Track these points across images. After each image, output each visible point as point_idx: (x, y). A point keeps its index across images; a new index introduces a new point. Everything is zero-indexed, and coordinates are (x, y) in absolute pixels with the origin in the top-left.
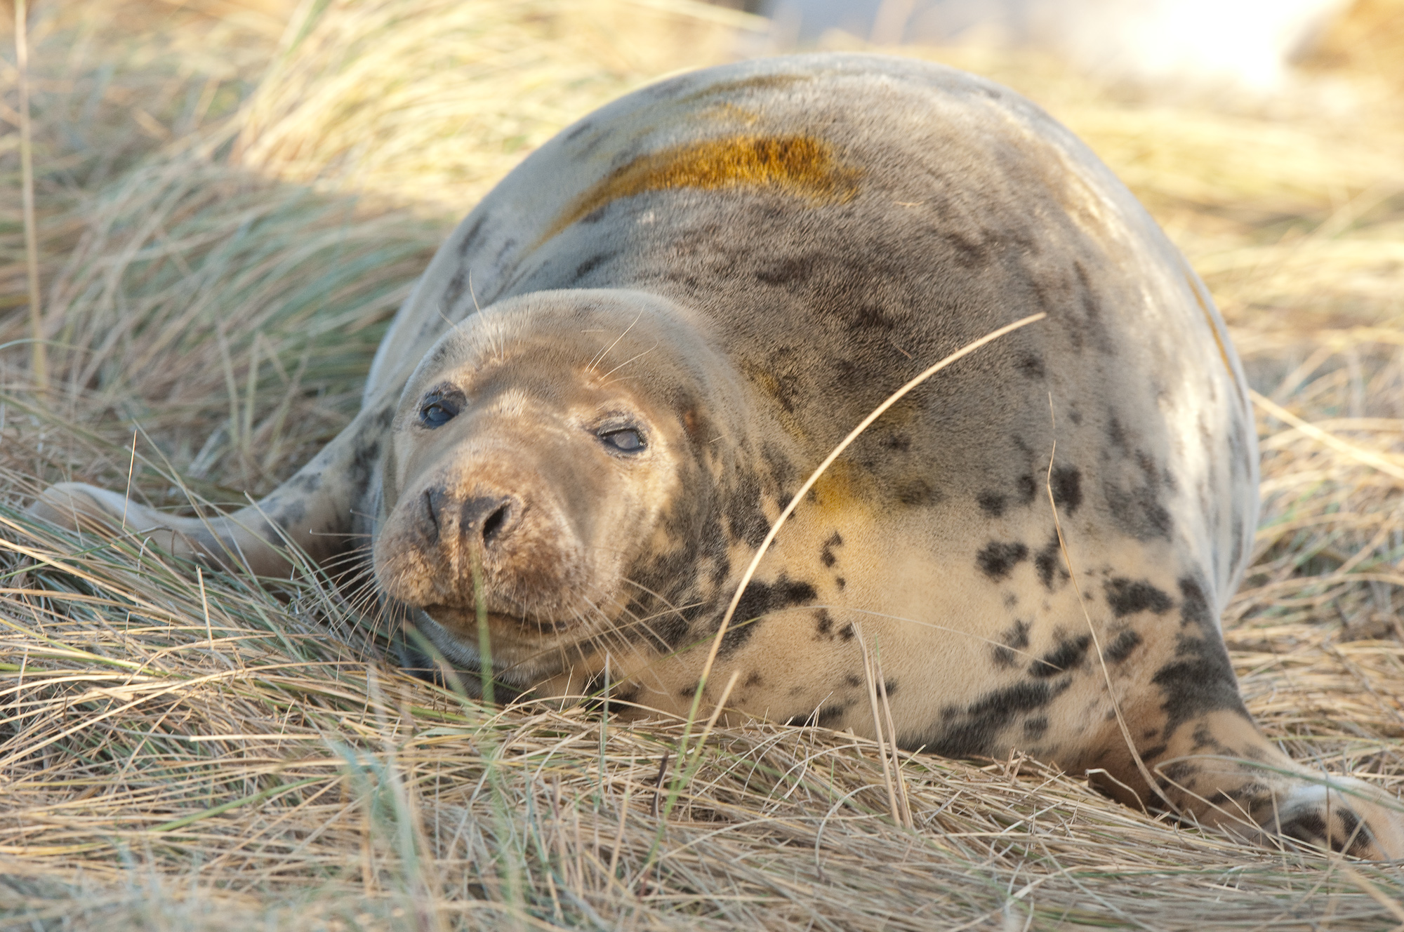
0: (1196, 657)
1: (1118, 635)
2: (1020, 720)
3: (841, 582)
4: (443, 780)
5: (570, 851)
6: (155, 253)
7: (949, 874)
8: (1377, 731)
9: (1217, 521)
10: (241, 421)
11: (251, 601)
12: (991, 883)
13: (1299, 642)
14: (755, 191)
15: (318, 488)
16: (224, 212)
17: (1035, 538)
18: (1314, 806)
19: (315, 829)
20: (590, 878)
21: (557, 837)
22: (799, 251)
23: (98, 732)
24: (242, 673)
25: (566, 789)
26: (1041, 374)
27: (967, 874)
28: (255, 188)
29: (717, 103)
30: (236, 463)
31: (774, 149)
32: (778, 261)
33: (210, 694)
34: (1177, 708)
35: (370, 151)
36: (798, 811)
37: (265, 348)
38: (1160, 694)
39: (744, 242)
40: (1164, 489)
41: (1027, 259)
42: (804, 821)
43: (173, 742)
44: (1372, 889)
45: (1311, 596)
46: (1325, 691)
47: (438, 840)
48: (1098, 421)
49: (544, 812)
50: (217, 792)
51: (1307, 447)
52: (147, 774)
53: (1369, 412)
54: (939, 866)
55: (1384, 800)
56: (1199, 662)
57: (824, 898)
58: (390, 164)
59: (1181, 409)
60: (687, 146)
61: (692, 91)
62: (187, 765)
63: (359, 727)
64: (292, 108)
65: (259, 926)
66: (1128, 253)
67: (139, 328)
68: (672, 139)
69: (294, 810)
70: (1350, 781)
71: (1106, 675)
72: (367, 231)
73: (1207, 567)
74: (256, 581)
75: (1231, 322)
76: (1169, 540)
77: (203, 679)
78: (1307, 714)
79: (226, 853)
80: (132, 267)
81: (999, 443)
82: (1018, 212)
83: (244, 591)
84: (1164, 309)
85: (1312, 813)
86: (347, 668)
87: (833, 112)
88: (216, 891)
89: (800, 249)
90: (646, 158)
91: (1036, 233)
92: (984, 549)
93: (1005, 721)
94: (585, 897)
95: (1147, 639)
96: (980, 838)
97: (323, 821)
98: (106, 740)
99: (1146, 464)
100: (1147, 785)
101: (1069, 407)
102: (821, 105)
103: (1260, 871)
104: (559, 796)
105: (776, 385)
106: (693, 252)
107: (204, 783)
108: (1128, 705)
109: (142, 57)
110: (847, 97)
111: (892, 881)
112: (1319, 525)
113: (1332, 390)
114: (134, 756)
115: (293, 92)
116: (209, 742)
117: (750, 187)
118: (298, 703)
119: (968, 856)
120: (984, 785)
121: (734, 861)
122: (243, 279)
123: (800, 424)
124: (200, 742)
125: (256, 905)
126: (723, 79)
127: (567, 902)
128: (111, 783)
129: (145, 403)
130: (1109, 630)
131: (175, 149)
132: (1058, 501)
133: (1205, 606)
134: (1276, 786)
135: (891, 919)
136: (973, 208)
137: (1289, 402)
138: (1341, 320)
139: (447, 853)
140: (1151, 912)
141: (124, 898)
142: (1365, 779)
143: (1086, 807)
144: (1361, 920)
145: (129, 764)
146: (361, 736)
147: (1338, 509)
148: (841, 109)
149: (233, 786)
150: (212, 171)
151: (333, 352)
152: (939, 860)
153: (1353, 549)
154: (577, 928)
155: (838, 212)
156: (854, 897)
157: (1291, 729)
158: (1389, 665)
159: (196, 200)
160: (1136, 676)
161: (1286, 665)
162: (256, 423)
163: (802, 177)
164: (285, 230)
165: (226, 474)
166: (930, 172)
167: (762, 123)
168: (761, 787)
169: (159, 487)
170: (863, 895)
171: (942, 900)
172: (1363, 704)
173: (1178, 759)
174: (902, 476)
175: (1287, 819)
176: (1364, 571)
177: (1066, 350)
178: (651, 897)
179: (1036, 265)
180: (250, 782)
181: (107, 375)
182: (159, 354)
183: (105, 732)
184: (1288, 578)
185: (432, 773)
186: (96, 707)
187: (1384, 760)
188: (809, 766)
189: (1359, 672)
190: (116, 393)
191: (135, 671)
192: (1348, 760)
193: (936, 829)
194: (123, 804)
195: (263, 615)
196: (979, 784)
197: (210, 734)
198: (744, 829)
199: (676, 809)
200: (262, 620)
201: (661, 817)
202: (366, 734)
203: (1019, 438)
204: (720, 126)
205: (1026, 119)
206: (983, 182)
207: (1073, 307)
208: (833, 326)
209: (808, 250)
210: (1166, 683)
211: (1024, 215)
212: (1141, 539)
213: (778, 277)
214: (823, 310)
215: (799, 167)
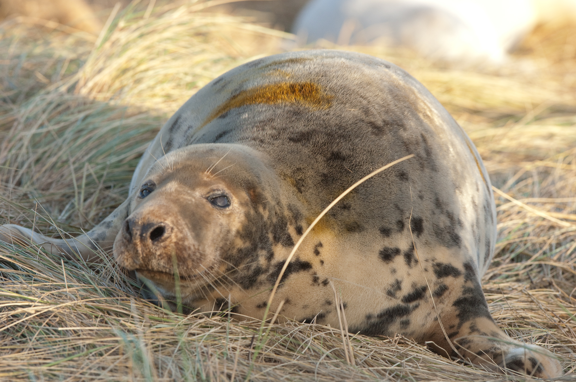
0: (471, 295)
1: (438, 286)
2: (398, 320)
3: (322, 262)
4: (163, 346)
5: (214, 375)
6: (44, 130)
8: (545, 326)
9: (479, 240)
10: (79, 199)
11: (83, 273)
13: (513, 289)
14: (289, 105)
15: (111, 227)
16: (72, 113)
17: (403, 246)
18: (519, 356)
19: (110, 366)
21: (209, 369)
22: (307, 129)
23: (21, 326)
24: (80, 302)
25: (213, 349)
26: (407, 179)
28: (85, 104)
29: (274, 69)
30: (77, 216)
31: (297, 88)
32: (298, 133)
33: (67, 310)
34: (463, 316)
35: (132, 89)
36: (308, 359)
37: (89, 169)
38: (456, 310)
39: (284, 126)
40: (458, 227)
41: (401, 132)
42: (310, 363)
43: (52, 330)
45: (518, 270)
46: (524, 309)
47: (160, 371)
48: (430, 199)
49: (204, 359)
50: (69, 351)
51: (516, 209)
52: (41, 343)
53: (541, 195)
54: (365, 381)
55: (548, 354)
56: (472, 297)
58: (140, 94)
59: (465, 194)
60: (262, 86)
61: (264, 64)
62: (57, 340)
63: (128, 324)
64: (100, 71)
66: (443, 131)
67: (37, 161)
68: (256, 84)
69: (101, 358)
70: (534, 346)
71: (434, 302)
72: (131, 121)
73: (475, 258)
74: (85, 264)
75: (484, 159)
76: (460, 247)
77: (64, 305)
78: (516, 319)
79: (73, 376)
80: (34, 136)
81: (389, 207)
82: (398, 113)
83: (81, 269)
84: (457, 153)
85: (519, 359)
86: (123, 300)
87: (322, 73)
89: (307, 128)
90: (245, 91)
91: (405, 122)
92: (382, 250)
93: (392, 321)
95: (450, 288)
96: (383, 369)
97: (113, 363)
98: (24, 330)
99: (451, 216)
100: (451, 348)
101: (418, 193)
102: (317, 70)
104: (210, 352)
105: (295, 182)
106: (263, 129)
107: (64, 347)
108: (443, 315)
109: (38, 50)
110: (328, 67)
112: (521, 241)
113: (526, 186)
114: (35, 336)
115: (100, 64)
116: (67, 330)
117: (287, 103)
118: (103, 314)
119: (377, 377)
120: (384, 348)
121: (282, 379)
122: (80, 141)
123: (305, 198)
124: (63, 330)
126: (277, 59)
128: (26, 347)
129: (40, 192)
130: (434, 284)
131: (51, 88)
132: (413, 231)
133: (474, 274)
134: (504, 348)
136: (379, 111)
137: (508, 191)
138: (529, 158)
139: (164, 376)
142: (540, 345)
143: (426, 357)
145: (33, 339)
146: (129, 328)
147: (529, 235)
148: (325, 72)
149: (76, 348)
150: (67, 97)
151: (117, 171)
152: (366, 378)
153: (535, 251)
155: (323, 113)
157: (510, 325)
158: (550, 298)
159: (60, 109)
160: (446, 303)
161: (508, 298)
162: (85, 200)
163: (309, 99)
164: (97, 121)
165: (73, 220)
166: (361, 97)
167: (293, 77)
168: (293, 348)
169: (46, 226)
172: (539, 315)
173: (463, 337)
174: (348, 220)
175: (508, 362)
176: (539, 260)
177: (417, 169)
179: (405, 135)
180: (83, 347)
181: (24, 181)
182: (45, 172)
183: (23, 326)
184: (508, 263)
185: (158, 343)
186: (20, 316)
187: (548, 337)
188: (312, 340)
189: (537, 302)
190: (28, 187)
191: (36, 301)
192: (533, 337)
193: (365, 366)
194: (31, 356)
195: (88, 278)
196: (382, 347)
197: (67, 327)
198: (286, 366)
199: (258, 358)
200: (88, 280)
201: (252, 361)
202: (131, 327)
203: (397, 205)
204: (275, 79)
205: (401, 77)
206: (384, 101)
207: (421, 152)
208: (320, 159)
209: (311, 128)
210: (458, 306)
211: (400, 114)
212: (448, 247)
213: (298, 139)
214: (316, 153)
215: (307, 95)
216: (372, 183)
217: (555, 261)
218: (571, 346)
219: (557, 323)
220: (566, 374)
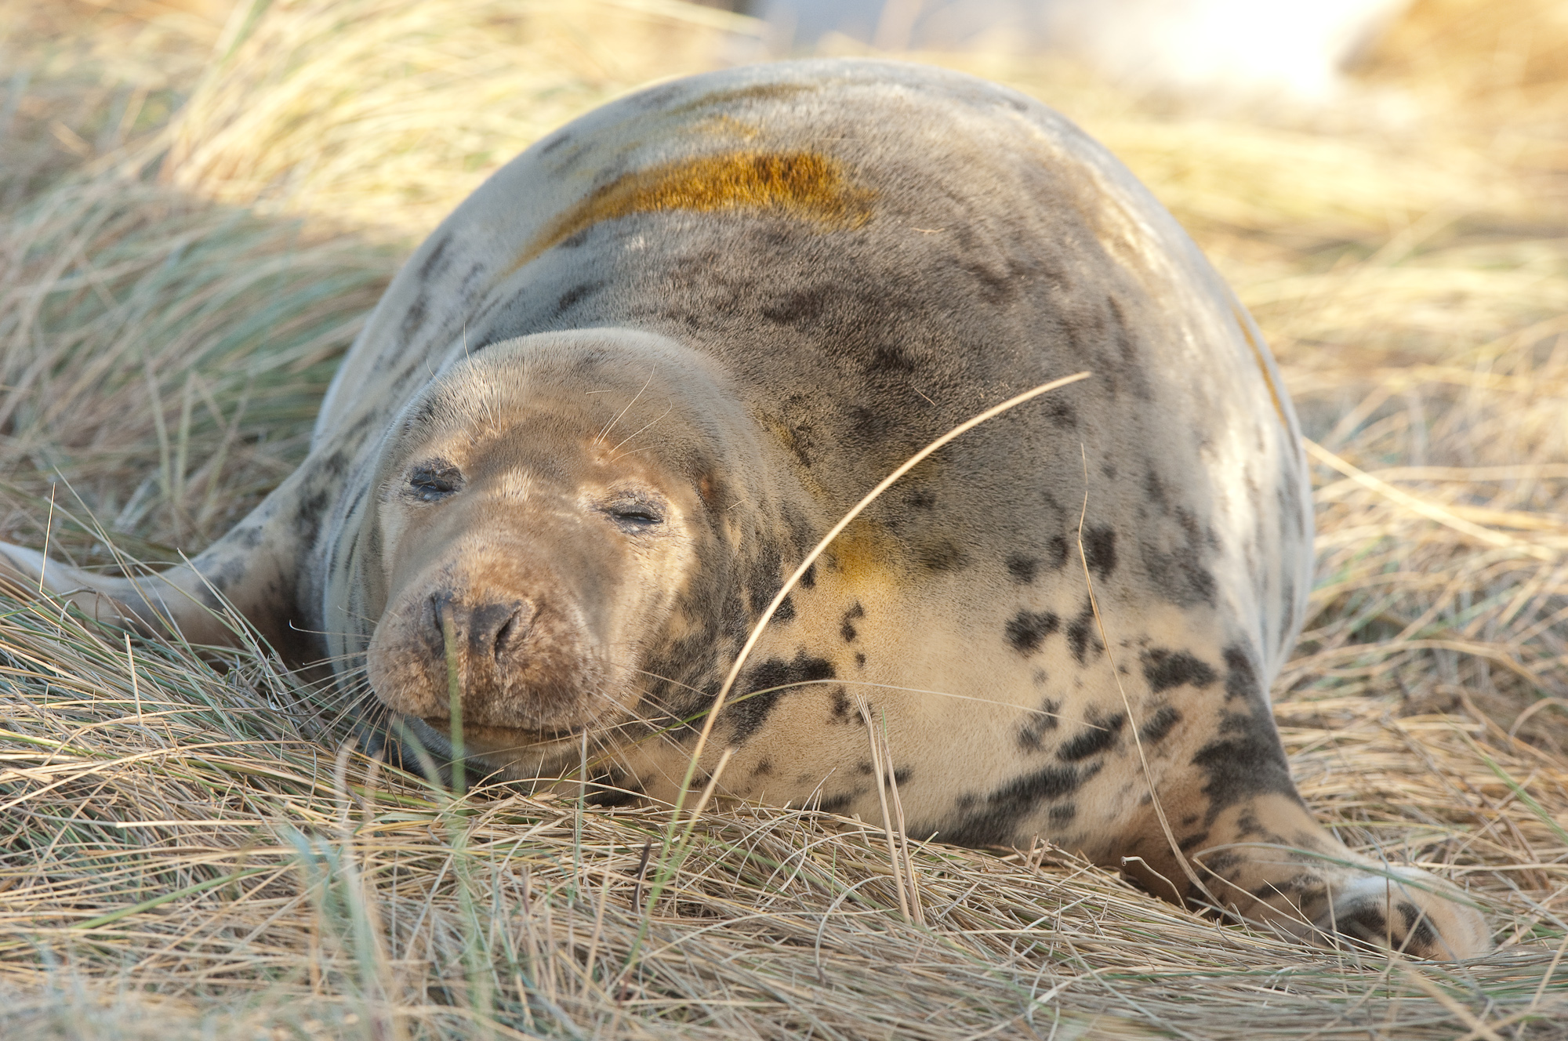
0: (1242, 735)
1: (1155, 712)
2: (1045, 807)
3: (861, 659)
4: (401, 872)
5: (541, 950)
6: (76, 283)
7: (966, 976)
8: (1442, 817)
9: (1266, 584)
10: (173, 471)
11: (184, 672)
12: (1013, 985)
13: (1355, 717)
14: (757, 214)
15: (259, 544)
16: (153, 237)
17: (1066, 607)
18: (1372, 900)
19: (257, 926)
20: (564, 981)
21: (527, 935)
22: (808, 283)
23: (14, 818)
24: (177, 753)
25: (535, 881)
26: (1073, 423)
27: (984, 976)
28: (187, 210)
29: (711, 116)
30: (167, 517)
31: (777, 167)
32: (786, 295)
33: (139, 775)
34: (1220, 791)
35: (315, 170)
36: (795, 906)
37: (199, 389)
38: (1201, 776)
39: (746, 274)
40: (1207, 550)
41: (1056, 294)
42: (803, 917)
43: (98, 829)
44: (1438, 993)
45: (1368, 665)
46: (1383, 771)
47: (395, 939)
48: (1134, 475)
49: (512, 907)
50: (147, 885)
51: (1364, 499)
52: (68, 865)
53: (1432, 460)
54: (953, 967)
55: (1451, 893)
56: (1245, 741)
57: (825, 1002)
58: (339, 183)
59: (1226, 460)
60: (679, 163)
61: (683, 101)
62: (113, 855)
63: (306, 812)
64: (228, 122)
65: (194, 1034)
66: (1168, 285)
67: (59, 367)
68: (662, 155)
69: (232, 904)
70: (1411, 872)
71: (1142, 753)
72: (313, 258)
73: (1255, 636)
74: (190, 649)
75: (1279, 359)
76: (1213, 606)
77: (132, 759)
78: (1363, 797)
79: (158, 952)
80: (50, 298)
81: (1029, 501)
82: (1047, 240)
83: (177, 660)
84: (1206, 349)
85: (1370, 907)
86: (293, 747)
87: (842, 126)
88: (147, 995)
89: (810, 280)
90: (632, 176)
91: (1067, 266)
92: (1013, 619)
93: (1028, 809)
94: (558, 1001)
95: (1187, 716)
96: (999, 936)
97: (264, 917)
98: (23, 826)
99: (1187, 522)
100: (1186, 876)
101: (1103, 460)
102: (829, 118)
103: (1314, 973)
104: (529, 889)
105: (790, 436)
106: (691, 284)
107: (132, 874)
108: (1165, 788)
109: (60, 65)
110: (857, 109)
111: (901, 984)
112: (1377, 587)
113: (1391, 435)
114: (53, 845)
115: (229, 103)
116: (138, 828)
117: (750, 209)
118: (238, 786)
119: (986, 956)
120: (1004, 877)
121: (724, 961)
122: (174, 312)
123: (818, 480)
124: (128, 828)
125: (192, 1012)
126: (718, 87)
127: (538, 1007)
128: (28, 874)
129: (65, 451)
130: (1145, 707)
131: (97, 167)
132: (1090, 565)
133: (1253, 679)
134: (1331, 877)
135: (900, 1026)
136: (998, 236)
137: (1342, 448)
138: (1400, 357)
139: (404, 952)
140: (1191, 1018)
141: (44, 1004)
142: (1429, 869)
143: (1117, 901)
144: (1425, 1027)
145: (48, 854)
146: (308, 822)
147: (1397, 568)
148: (851, 124)
149: (165, 878)
150: (139, 192)
151: (276, 393)
152: (954, 960)
153: (1414, 612)
154: (549, 1036)
155: (850, 239)
156: (858, 1001)
157: (1346, 813)
158: (1456, 742)
159: (121, 224)
160: (1174, 756)
161: (1340, 742)
162: (189, 473)
163: (809, 198)
164: (221, 257)
165: (156, 529)
166: (950, 195)
167: (763, 137)
168: (755, 878)
169: (81, 544)
170: (869, 999)
171: (958, 1005)
172: (1426, 786)
173: (1220, 847)
174: (928, 537)
175: (1341, 915)
176: (1427, 638)
177: (1099, 396)
178: (633, 1002)
179: (1066, 301)
180: (184, 874)
181: (22, 419)
182: (81, 395)
183: (21, 818)
184: (1342, 646)
185: (387, 864)
186: (12, 790)
187: (1450, 848)
188: (808, 855)
189: (1422, 751)
190: (33, 439)
191: (55, 749)
192: (1410, 849)
193: (950, 925)
194: (42, 899)
195: (198, 688)
196: (997, 875)
197: (139, 819)
198: (736, 926)
199: (660, 903)
200: (196, 692)
201: (643, 912)
202: (313, 819)
203: (1050, 496)
204: (716, 141)
205: (1056, 134)
206: (1009, 207)
207: (1107, 348)
208: (848, 370)
209: (818, 282)
210: (1208, 763)
211: (1053, 245)
212: (1182, 605)
213: (786, 314)
214: (836, 351)
215: (805, 187)
216: (987, 434)
217: (1470, 640)
218: (1512, 871)
219: (1474, 810)
220: (1500, 948)
